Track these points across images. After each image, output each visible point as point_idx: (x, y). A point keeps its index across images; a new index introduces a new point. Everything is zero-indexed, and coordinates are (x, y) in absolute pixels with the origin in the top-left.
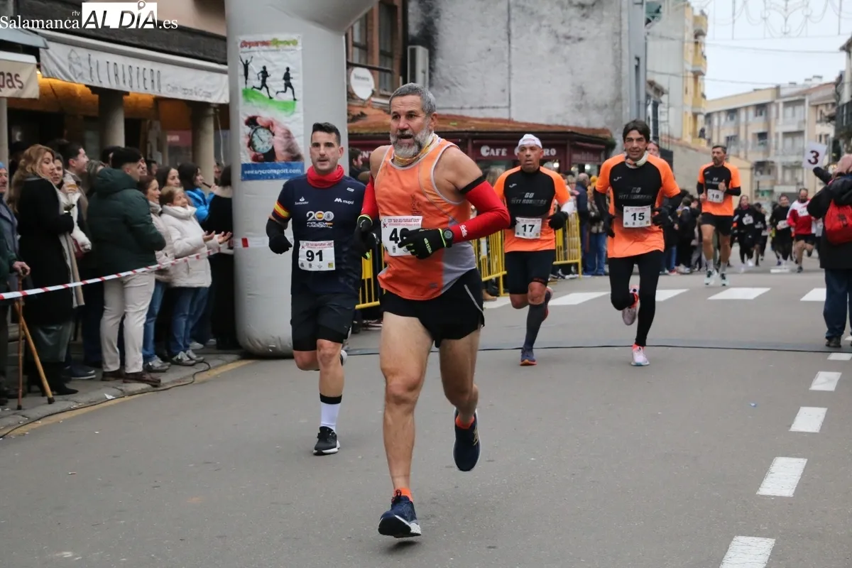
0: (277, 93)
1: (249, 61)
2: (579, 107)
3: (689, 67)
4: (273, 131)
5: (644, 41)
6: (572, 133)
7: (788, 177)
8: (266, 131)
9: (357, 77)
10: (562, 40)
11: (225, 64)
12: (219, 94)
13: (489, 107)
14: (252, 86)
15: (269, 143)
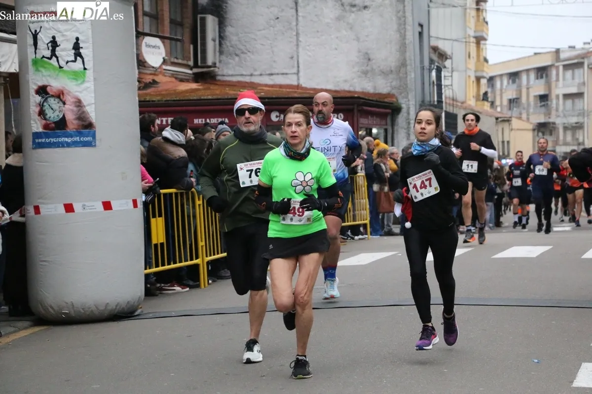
0: (67, 62)
1: (38, 31)
2: (365, 73)
3: (472, 33)
4: (63, 100)
5: (427, 9)
6: (359, 98)
7: (569, 138)
8: (57, 100)
9: (148, 46)
10: (348, 8)
11: (15, 34)
12: (9, 64)
13: (278, 74)
14: (42, 56)
15: (59, 112)
